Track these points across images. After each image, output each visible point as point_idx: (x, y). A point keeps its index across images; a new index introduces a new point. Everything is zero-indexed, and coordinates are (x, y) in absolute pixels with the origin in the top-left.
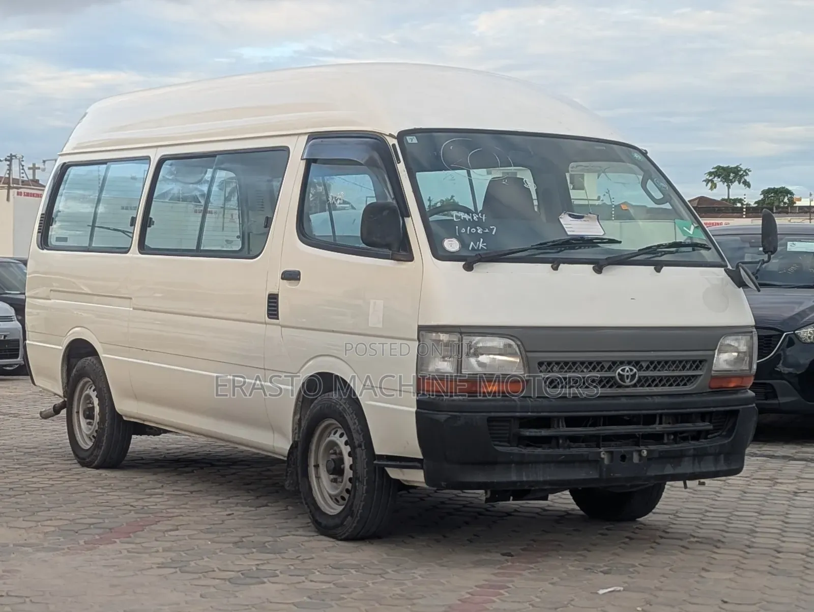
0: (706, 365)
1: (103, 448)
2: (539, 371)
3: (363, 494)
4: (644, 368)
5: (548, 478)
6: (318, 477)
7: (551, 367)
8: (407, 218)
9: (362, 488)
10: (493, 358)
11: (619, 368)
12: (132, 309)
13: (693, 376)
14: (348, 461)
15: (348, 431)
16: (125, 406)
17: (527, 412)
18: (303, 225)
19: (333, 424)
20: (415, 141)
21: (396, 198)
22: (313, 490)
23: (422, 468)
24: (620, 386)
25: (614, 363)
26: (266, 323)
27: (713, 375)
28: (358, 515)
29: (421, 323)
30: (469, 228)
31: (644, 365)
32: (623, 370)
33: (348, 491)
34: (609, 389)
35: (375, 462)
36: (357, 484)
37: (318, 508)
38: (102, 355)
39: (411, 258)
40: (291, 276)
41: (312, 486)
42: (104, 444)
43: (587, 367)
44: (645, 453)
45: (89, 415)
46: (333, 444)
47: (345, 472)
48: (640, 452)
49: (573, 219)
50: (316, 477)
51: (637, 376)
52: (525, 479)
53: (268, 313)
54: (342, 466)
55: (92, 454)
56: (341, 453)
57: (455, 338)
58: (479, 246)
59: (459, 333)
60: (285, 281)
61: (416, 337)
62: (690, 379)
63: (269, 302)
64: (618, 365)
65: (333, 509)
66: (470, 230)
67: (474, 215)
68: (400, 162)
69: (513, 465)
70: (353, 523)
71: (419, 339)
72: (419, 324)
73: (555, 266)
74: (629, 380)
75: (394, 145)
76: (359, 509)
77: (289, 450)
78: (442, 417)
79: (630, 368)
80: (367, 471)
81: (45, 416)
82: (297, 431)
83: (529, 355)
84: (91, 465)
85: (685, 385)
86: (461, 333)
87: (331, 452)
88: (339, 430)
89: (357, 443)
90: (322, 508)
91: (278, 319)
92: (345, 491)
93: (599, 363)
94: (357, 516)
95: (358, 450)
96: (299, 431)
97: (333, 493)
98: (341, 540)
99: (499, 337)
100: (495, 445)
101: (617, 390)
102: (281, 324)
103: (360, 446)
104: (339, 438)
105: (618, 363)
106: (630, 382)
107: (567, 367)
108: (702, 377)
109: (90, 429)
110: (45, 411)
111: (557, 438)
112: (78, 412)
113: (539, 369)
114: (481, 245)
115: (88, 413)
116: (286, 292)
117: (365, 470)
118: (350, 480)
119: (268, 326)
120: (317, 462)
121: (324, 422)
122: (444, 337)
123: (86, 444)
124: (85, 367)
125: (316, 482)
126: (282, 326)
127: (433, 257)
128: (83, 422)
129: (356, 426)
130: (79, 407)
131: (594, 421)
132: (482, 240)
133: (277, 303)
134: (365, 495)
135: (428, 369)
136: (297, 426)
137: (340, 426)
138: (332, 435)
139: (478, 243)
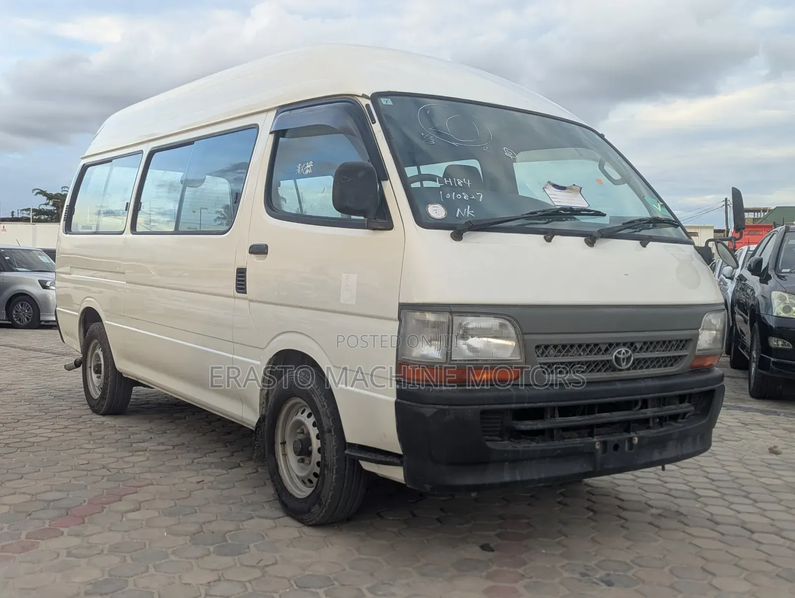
0: (691, 344)
1: (107, 400)
2: (536, 355)
3: (332, 483)
4: (638, 349)
5: (543, 476)
6: (285, 455)
7: (548, 351)
8: (385, 182)
9: (332, 477)
10: (488, 342)
11: (615, 351)
12: (125, 283)
13: (679, 356)
14: (316, 444)
15: (315, 412)
16: (124, 366)
17: (524, 403)
18: (271, 200)
19: (300, 403)
20: (390, 102)
21: (371, 160)
22: (280, 467)
23: (401, 464)
24: (614, 370)
25: (611, 345)
26: (235, 297)
27: (696, 354)
28: (327, 505)
29: (403, 301)
30: (454, 193)
31: (638, 346)
32: (619, 353)
33: (315, 475)
34: (604, 374)
35: (347, 452)
36: (326, 472)
37: (284, 488)
38: (106, 322)
39: (389, 226)
40: (259, 250)
41: (279, 463)
42: (107, 396)
43: (584, 350)
44: (636, 440)
45: (98, 371)
46: (300, 424)
47: (313, 454)
48: (631, 440)
49: (557, 190)
50: (283, 455)
51: (632, 358)
52: (519, 478)
53: (236, 287)
54: (310, 448)
55: (99, 403)
56: (309, 434)
57: (444, 318)
58: (466, 213)
59: (450, 312)
60: (253, 255)
61: (396, 316)
62: (676, 359)
63: (237, 276)
64: (615, 347)
65: (301, 491)
66: (455, 195)
67: (458, 180)
68: (375, 122)
69: (507, 463)
70: (321, 512)
71: (400, 319)
72: (401, 301)
73: (549, 237)
74: (625, 363)
75: (367, 106)
76: (327, 499)
77: (257, 424)
78: (429, 411)
79: (625, 350)
80: (336, 459)
81: (69, 368)
82: (264, 405)
83: (526, 337)
84: (99, 412)
85: (672, 365)
86: (451, 313)
87: (298, 431)
88: (306, 408)
89: (326, 428)
90: (289, 489)
91: (245, 293)
92: (312, 475)
93: (596, 345)
94: (325, 505)
95: (327, 436)
96: (267, 406)
97: (301, 474)
98: (309, 526)
99: (495, 317)
100: (487, 440)
101: (612, 374)
102: (249, 298)
103: (330, 431)
104: (306, 418)
105: (615, 345)
106: (626, 365)
107: (565, 351)
108: (687, 357)
109: (99, 381)
110: (68, 365)
111: (551, 430)
112: (90, 367)
113: (536, 353)
114: (468, 213)
115: (97, 369)
116: (254, 265)
117: (335, 458)
118: (318, 464)
119: (236, 299)
120: (284, 440)
121: (292, 400)
122: (430, 317)
123: (96, 394)
124: (94, 331)
125: (283, 459)
126: (251, 301)
127: (417, 225)
128: (94, 376)
129: (324, 409)
130: (91, 363)
131: (589, 409)
132: (469, 207)
133: (245, 277)
134: (335, 484)
135: (411, 354)
136: (265, 400)
137: (307, 405)
138: (299, 413)
139: (465, 210)
